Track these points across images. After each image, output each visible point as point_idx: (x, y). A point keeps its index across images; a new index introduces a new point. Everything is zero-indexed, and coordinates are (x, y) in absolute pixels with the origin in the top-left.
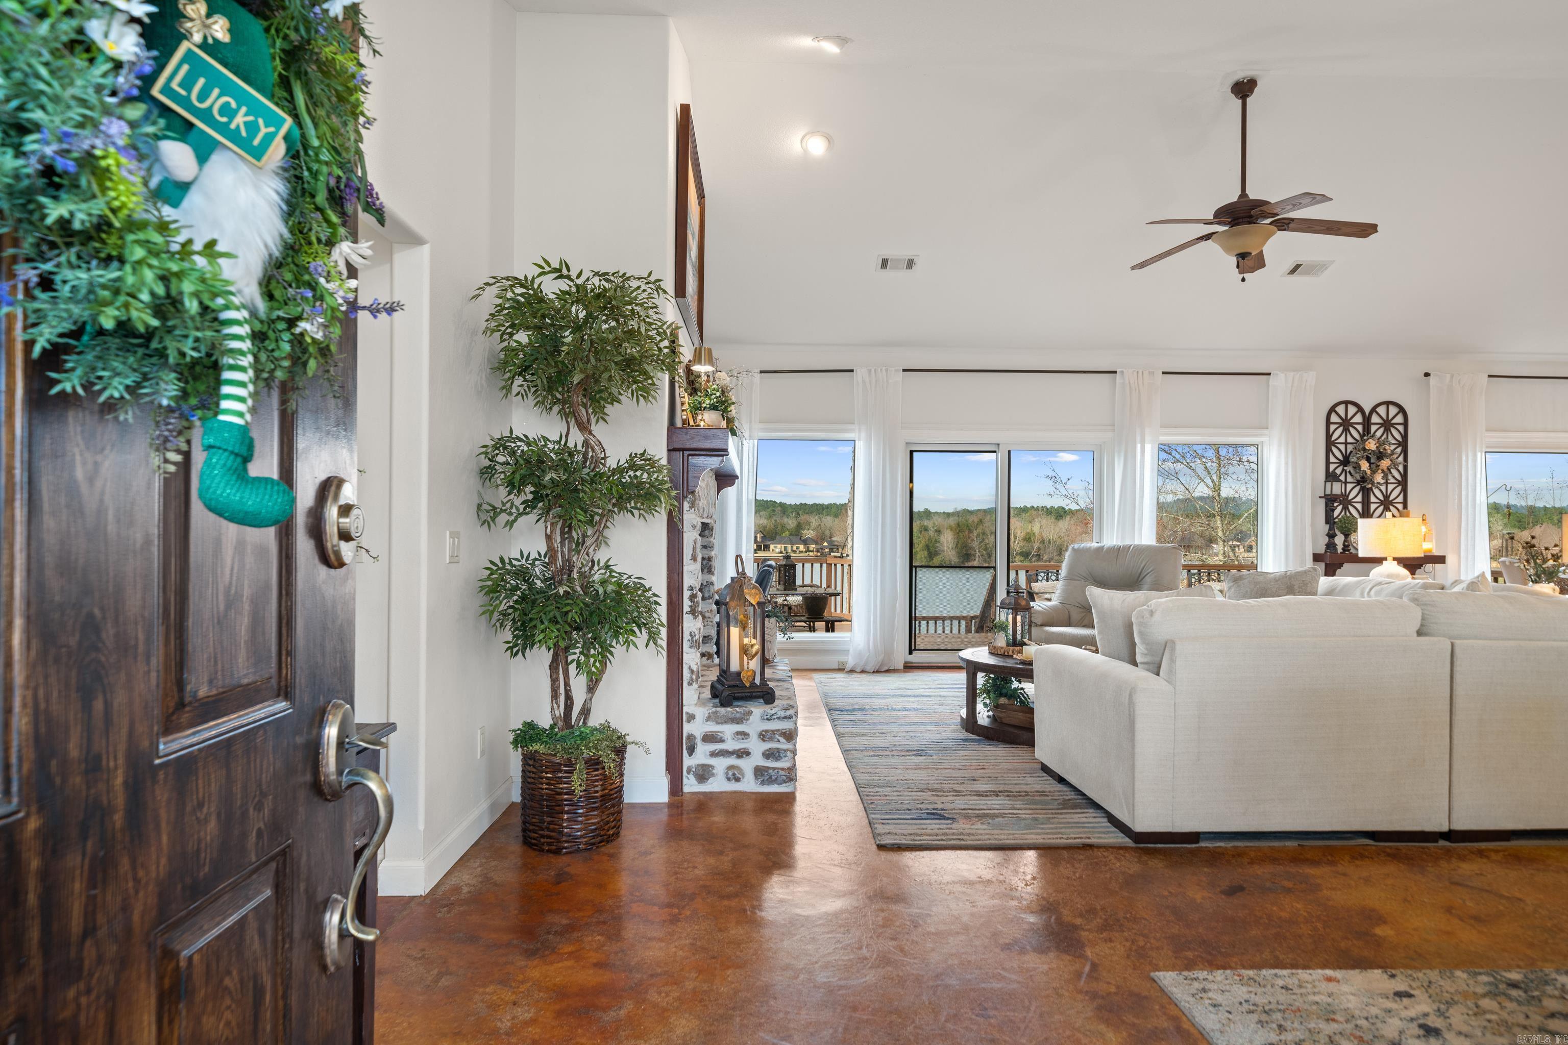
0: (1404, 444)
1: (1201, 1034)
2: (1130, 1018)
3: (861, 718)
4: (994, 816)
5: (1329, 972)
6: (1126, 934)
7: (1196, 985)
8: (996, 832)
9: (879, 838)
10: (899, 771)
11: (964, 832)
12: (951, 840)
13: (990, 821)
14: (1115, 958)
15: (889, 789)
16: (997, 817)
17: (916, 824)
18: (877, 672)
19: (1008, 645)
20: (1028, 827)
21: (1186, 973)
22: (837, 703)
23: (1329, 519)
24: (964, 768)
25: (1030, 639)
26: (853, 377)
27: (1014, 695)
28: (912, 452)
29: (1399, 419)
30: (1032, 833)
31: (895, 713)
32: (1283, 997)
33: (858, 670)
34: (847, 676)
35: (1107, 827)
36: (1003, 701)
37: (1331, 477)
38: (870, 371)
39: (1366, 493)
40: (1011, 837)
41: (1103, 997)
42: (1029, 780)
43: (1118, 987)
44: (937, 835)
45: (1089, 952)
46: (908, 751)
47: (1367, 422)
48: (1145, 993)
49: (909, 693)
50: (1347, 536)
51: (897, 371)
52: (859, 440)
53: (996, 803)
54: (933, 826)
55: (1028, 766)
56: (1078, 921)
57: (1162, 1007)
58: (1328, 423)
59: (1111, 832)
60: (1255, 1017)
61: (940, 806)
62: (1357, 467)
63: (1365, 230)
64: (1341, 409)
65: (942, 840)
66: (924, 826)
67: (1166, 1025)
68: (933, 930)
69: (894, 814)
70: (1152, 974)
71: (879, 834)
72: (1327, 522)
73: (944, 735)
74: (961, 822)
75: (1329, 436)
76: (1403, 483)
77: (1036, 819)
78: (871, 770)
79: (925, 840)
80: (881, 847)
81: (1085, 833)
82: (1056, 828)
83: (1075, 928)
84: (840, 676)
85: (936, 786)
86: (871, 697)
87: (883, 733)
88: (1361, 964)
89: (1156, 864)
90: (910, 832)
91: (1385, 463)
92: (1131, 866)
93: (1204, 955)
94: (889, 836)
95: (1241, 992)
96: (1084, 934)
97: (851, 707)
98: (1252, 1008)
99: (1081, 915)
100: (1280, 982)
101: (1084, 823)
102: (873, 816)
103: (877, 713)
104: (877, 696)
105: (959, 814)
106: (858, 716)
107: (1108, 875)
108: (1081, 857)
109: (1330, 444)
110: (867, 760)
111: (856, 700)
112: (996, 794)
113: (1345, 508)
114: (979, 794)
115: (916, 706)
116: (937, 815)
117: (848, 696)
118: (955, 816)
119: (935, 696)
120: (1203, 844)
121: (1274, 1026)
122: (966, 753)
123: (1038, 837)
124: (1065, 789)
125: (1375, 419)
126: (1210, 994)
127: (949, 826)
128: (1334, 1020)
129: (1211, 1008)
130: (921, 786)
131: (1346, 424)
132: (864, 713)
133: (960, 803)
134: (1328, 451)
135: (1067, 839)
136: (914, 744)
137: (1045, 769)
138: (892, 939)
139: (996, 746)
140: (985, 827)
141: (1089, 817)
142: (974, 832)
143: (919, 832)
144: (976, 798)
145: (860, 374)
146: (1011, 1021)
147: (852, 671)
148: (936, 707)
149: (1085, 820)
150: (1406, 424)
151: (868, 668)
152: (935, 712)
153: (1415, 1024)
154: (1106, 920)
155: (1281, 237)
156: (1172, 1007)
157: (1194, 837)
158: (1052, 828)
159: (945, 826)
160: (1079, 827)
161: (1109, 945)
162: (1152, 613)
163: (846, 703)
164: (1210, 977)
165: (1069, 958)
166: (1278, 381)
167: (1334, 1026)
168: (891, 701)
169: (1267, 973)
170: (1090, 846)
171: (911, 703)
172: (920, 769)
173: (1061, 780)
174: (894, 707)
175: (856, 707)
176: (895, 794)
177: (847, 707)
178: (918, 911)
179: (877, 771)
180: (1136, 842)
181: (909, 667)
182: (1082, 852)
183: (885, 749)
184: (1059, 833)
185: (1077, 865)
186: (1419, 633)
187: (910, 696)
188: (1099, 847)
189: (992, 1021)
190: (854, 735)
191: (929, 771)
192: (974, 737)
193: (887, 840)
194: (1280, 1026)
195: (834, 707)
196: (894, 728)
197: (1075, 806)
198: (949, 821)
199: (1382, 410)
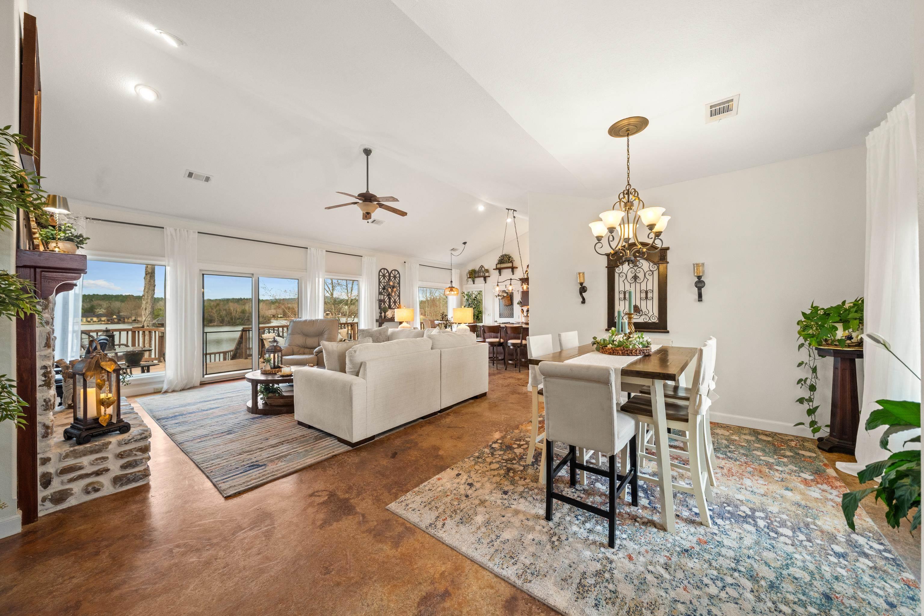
0: (399, 283)
1: (414, 525)
2: (388, 534)
3: (183, 420)
4: (285, 456)
5: (437, 476)
6: (368, 493)
7: (404, 504)
8: (290, 464)
9: (225, 492)
10: (221, 447)
11: (274, 470)
12: (268, 477)
13: (285, 459)
14: (369, 507)
15: (219, 460)
16: (287, 456)
17: (244, 476)
18: (183, 390)
19: (271, 368)
20: (305, 456)
21: (397, 501)
22: (163, 414)
23: (380, 307)
24: (259, 434)
25: (282, 364)
26: (163, 231)
27: (275, 391)
28: (203, 275)
29: (398, 276)
30: (308, 459)
31: (205, 412)
32: (431, 494)
33: (170, 391)
34: (163, 396)
35: (338, 444)
36: (270, 395)
37: (380, 293)
38: (176, 230)
39: (390, 299)
40: (299, 464)
41: (374, 530)
42: (294, 431)
43: (377, 521)
44: (259, 477)
45: (358, 510)
46: (222, 433)
47: (390, 276)
48: (388, 519)
49: (209, 399)
50: (385, 313)
51: (194, 232)
52: (168, 266)
53: (284, 448)
54: (255, 473)
55: (290, 424)
56: (347, 496)
57: (397, 521)
58: (379, 275)
59: (341, 446)
60: (427, 508)
61: (255, 460)
62: (387, 290)
63: (403, 214)
64: (382, 271)
65: (264, 479)
66: (250, 475)
67: (401, 529)
68: (280, 536)
69: (229, 474)
70: (387, 507)
71: (224, 490)
72: (379, 308)
73: (241, 418)
74: (270, 465)
75: (379, 279)
76: (399, 296)
77: (306, 451)
78: (202, 451)
79: (253, 483)
80: (227, 498)
81: (331, 450)
82: (318, 452)
83: (347, 500)
84: (157, 397)
85: (248, 449)
86: (185, 406)
87: (202, 426)
88: (442, 469)
89: (364, 454)
90: (243, 481)
91: (395, 289)
92: (355, 459)
93: (398, 489)
94: (231, 489)
95: (418, 499)
96: (352, 501)
97: (173, 415)
98: (425, 504)
99: (347, 492)
100: (427, 488)
101: (328, 445)
102: (216, 480)
103: (193, 415)
104: (189, 404)
105: (267, 460)
106: (181, 419)
107: (348, 467)
108: (334, 462)
109: (380, 282)
110: (197, 445)
111: (175, 410)
112: (282, 443)
113: (384, 304)
114: (273, 446)
115: (216, 406)
116: (255, 466)
117: (168, 409)
118: (265, 463)
119: (226, 398)
120: (376, 439)
121: (434, 508)
122: (256, 426)
123: (311, 459)
124: (313, 431)
125: (392, 275)
126: (410, 506)
127: (264, 470)
128: (448, 495)
129: (413, 512)
130: (238, 452)
131: (384, 276)
132: (184, 416)
133: (265, 454)
134: (379, 285)
135: (325, 456)
136: (225, 428)
137: (300, 423)
138: (259, 554)
139: (271, 418)
140: (283, 463)
141: (328, 441)
142: (279, 468)
143: (249, 479)
144: (272, 449)
145: (169, 231)
146: (342, 567)
147: (166, 392)
148: (229, 403)
149: (328, 444)
150: (399, 277)
151: (177, 389)
152: (229, 407)
153: (466, 485)
154: (357, 489)
155: (379, 210)
156: (399, 519)
157: (373, 437)
158: (316, 453)
159: (262, 471)
160: (327, 448)
161: (364, 501)
162: (355, 351)
163: (169, 413)
164: (406, 498)
165: (351, 517)
166: (365, 259)
167: (449, 497)
168: (200, 406)
169: (421, 486)
170: (335, 456)
171: (213, 405)
172: (234, 441)
173: (310, 427)
174: (203, 409)
175: (177, 414)
176: (225, 461)
177: (171, 416)
178: (266, 528)
179: (207, 450)
180: (352, 447)
181: (203, 384)
182: (333, 460)
183: (206, 436)
184: (320, 454)
185: (334, 467)
186: (432, 349)
187: (210, 401)
188: (339, 454)
189: (333, 573)
190: (182, 432)
191: (240, 441)
192: (257, 416)
193: (231, 492)
194: (436, 507)
195: (160, 417)
196: (208, 422)
197: (321, 438)
198: (263, 467)
199: (393, 272)
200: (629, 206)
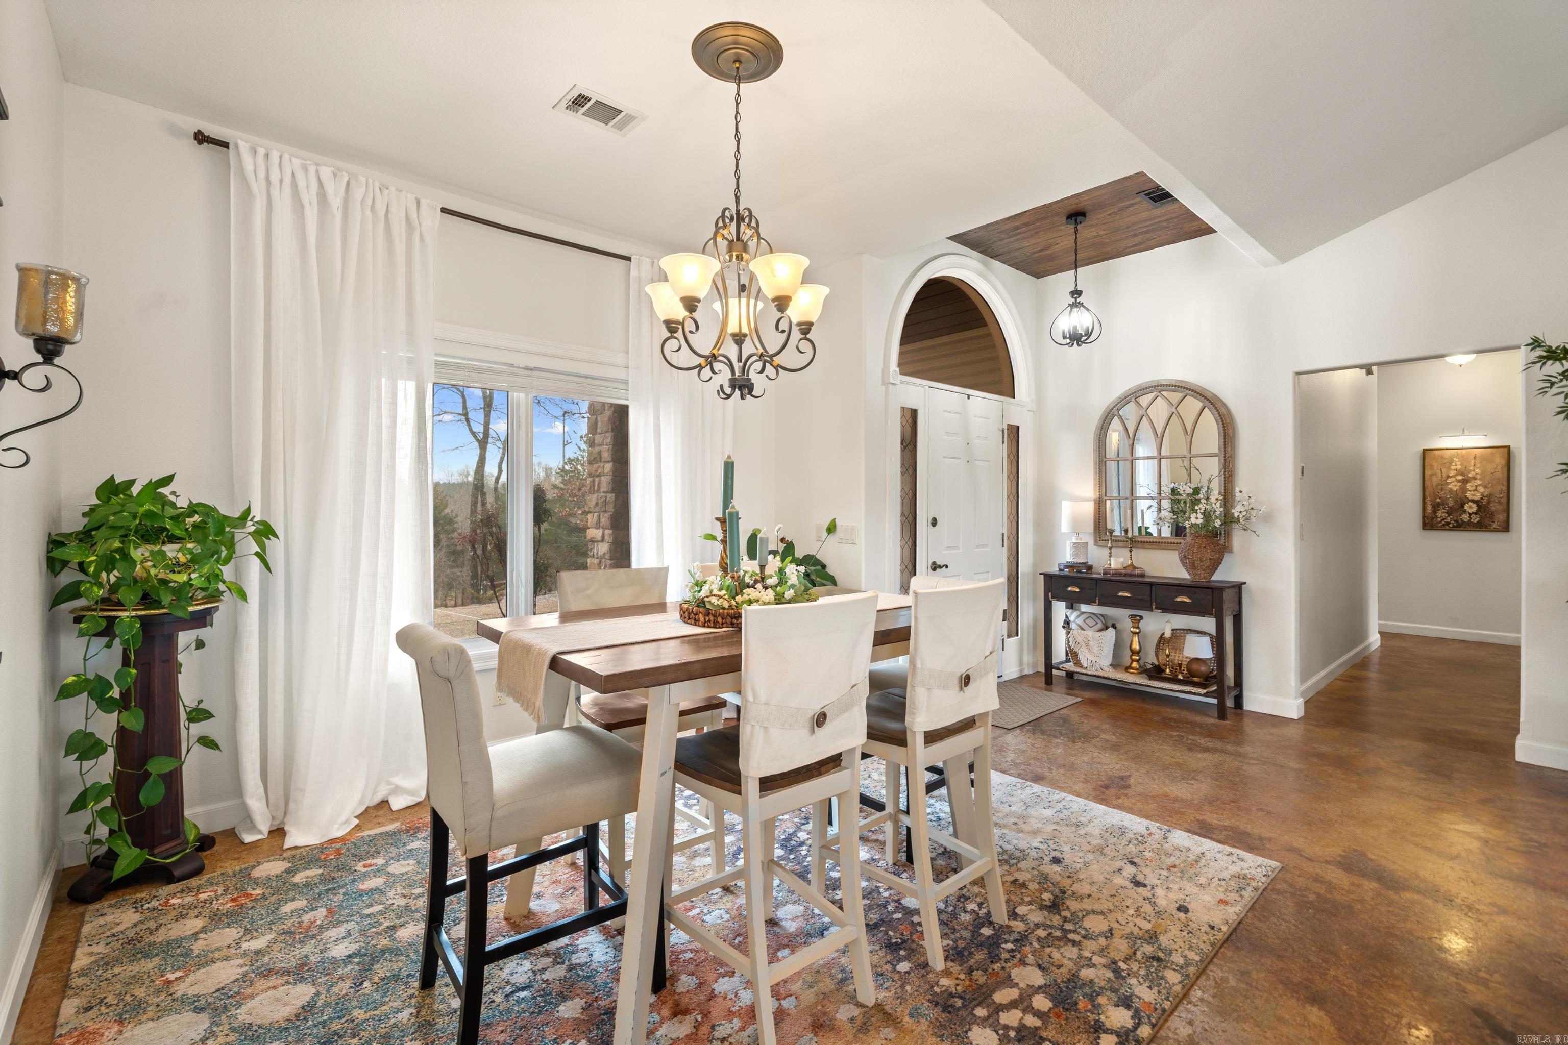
200: (738, 247)
